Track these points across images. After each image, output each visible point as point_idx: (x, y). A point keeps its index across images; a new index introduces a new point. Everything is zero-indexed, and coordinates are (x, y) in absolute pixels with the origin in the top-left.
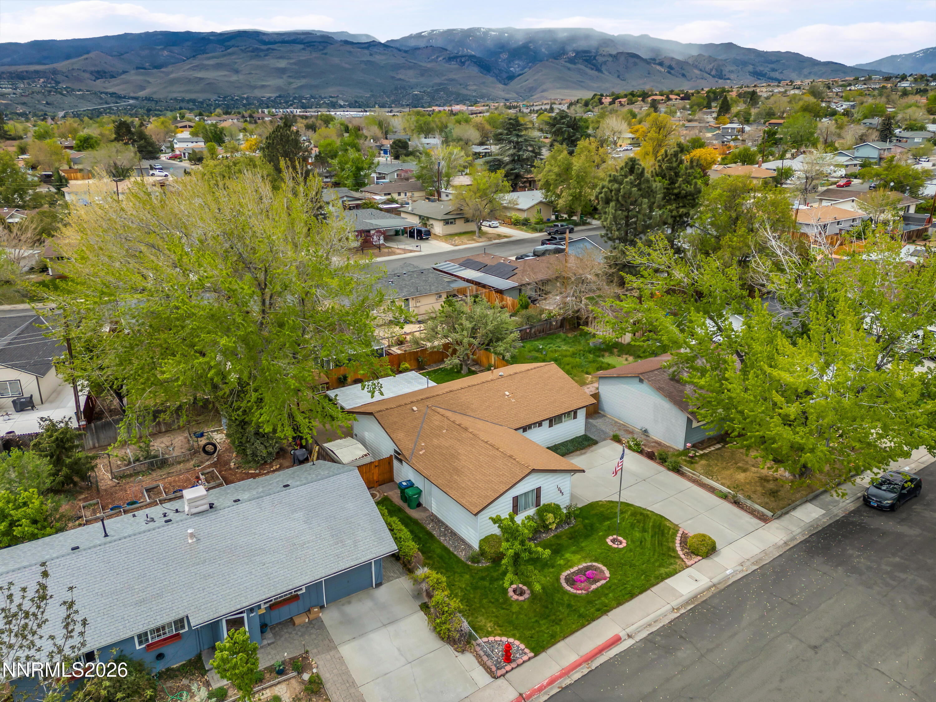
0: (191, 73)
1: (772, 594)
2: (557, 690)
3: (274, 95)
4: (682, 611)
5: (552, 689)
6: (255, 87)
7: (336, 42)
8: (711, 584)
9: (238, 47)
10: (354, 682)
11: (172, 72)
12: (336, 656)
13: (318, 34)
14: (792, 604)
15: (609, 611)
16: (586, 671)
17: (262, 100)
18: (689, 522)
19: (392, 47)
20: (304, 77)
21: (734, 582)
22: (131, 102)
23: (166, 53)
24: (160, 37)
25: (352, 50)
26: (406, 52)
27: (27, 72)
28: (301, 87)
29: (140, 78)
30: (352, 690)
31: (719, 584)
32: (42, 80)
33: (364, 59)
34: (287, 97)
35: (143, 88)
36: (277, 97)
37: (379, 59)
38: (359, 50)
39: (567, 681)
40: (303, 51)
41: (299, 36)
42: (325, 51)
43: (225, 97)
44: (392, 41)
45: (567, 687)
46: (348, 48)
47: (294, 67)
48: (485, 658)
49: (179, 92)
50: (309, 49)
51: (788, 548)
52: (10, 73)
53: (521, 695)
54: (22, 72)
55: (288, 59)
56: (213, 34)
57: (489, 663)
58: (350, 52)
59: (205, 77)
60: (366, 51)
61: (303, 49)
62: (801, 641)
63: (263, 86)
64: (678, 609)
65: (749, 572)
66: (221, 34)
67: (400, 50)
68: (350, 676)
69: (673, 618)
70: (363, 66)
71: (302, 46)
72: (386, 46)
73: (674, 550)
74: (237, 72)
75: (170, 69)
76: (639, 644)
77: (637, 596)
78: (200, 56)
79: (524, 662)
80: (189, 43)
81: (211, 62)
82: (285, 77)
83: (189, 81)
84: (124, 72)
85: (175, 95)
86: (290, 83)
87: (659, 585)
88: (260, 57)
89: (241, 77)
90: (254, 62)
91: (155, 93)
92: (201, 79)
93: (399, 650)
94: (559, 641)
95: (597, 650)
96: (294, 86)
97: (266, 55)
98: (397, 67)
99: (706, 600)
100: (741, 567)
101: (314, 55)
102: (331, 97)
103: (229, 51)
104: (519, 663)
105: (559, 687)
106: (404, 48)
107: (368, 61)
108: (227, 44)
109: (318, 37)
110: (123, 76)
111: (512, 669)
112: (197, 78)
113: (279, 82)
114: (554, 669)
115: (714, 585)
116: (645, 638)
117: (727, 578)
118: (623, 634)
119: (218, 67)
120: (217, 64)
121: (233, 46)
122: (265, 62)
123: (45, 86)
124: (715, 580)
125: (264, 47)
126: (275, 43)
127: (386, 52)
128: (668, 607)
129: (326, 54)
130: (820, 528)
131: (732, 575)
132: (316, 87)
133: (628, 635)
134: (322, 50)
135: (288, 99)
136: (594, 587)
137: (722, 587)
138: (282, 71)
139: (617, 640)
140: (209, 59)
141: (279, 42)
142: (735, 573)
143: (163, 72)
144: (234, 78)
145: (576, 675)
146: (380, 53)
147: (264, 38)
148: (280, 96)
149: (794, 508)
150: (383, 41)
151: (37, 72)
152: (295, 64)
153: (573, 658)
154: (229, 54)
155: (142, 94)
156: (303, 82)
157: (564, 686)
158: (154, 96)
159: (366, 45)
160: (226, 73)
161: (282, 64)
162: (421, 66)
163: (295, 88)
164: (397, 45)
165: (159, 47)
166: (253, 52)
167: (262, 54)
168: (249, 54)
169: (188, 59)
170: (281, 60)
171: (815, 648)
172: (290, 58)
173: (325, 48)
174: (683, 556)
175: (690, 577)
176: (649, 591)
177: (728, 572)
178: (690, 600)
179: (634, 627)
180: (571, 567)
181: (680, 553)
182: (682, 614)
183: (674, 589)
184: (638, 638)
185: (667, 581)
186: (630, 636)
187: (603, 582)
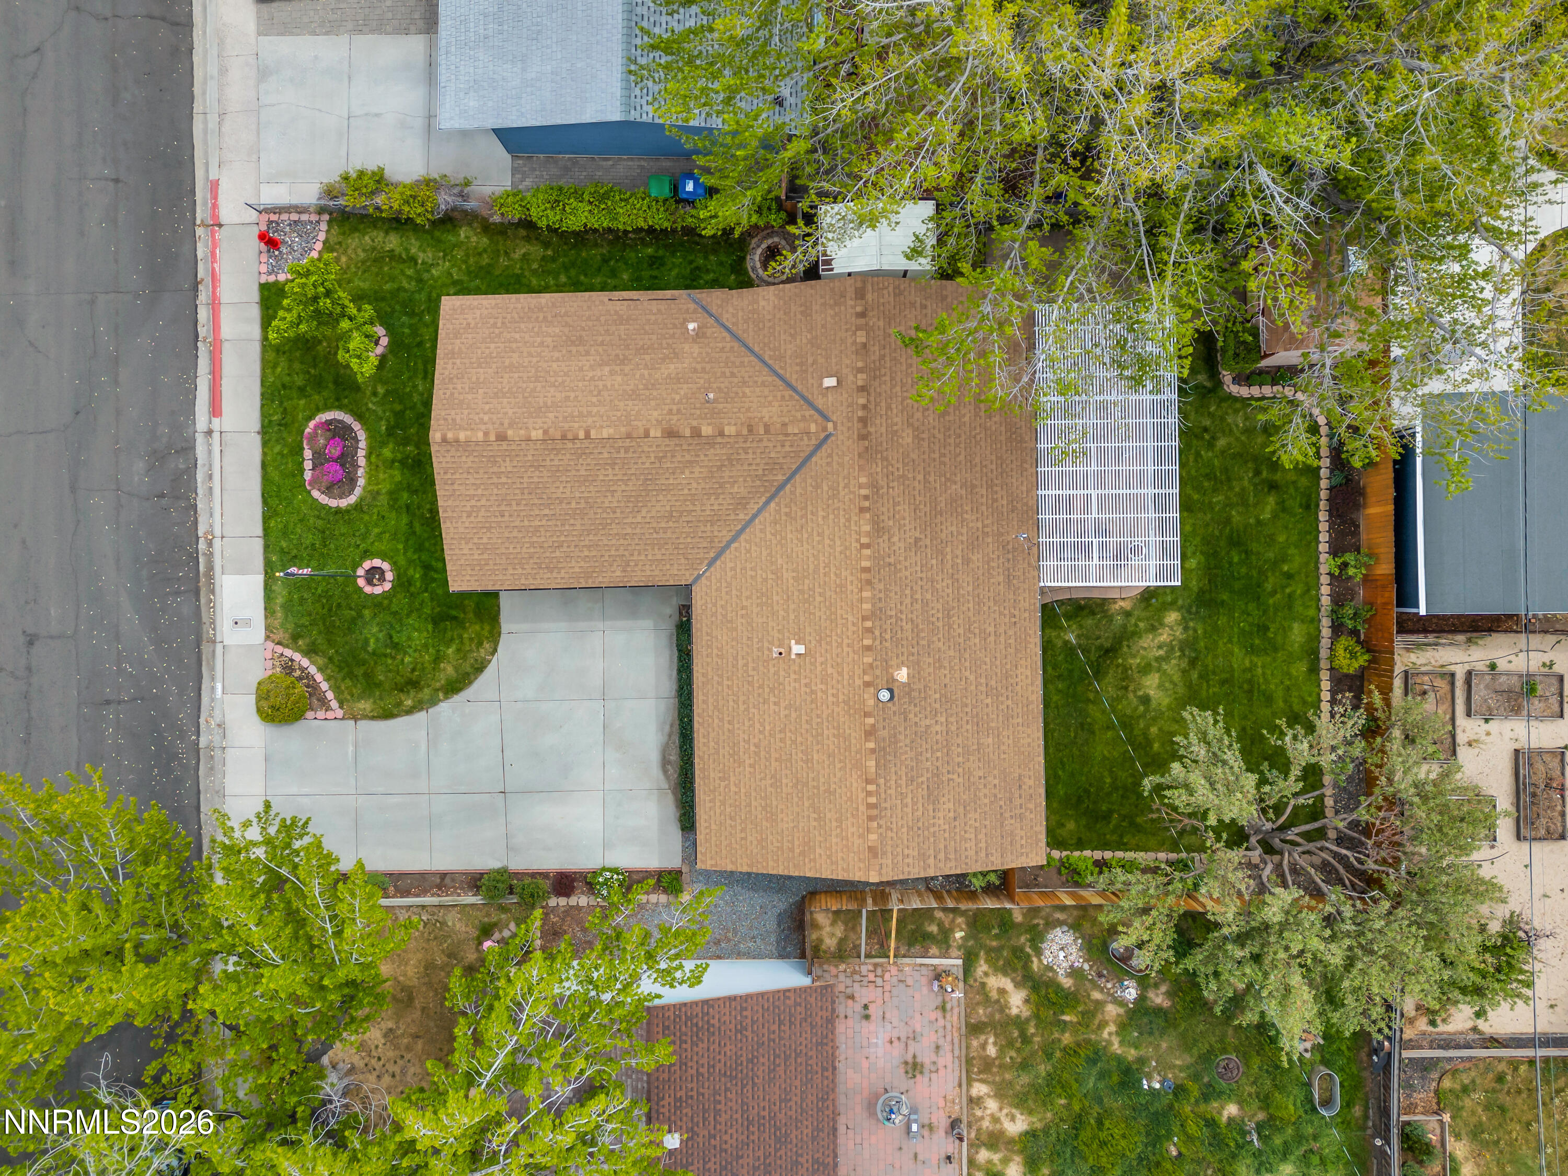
1: (142, 699)
2: (201, 274)
4: (202, 546)
5: (206, 270)
8: (219, 639)
10: (360, 32)
12: (412, 28)
14: (108, 702)
15: (264, 441)
16: (202, 331)
18: (352, 748)
30: (350, 26)
39: (203, 297)
45: (195, 289)
48: (295, 217)
53: (220, 226)
57: (284, 217)
62: (52, 637)
64: (209, 543)
65: (202, 720)
68: (372, 31)
69: (200, 519)
73: (310, 652)
76: (190, 430)
79: (260, 263)
87: (260, 558)
93: (377, 115)
99: (198, 600)
100: (218, 720)
104: (263, 256)
105: (202, 279)
114: (226, 293)
115: (213, 640)
116: (193, 448)
118: (218, 424)
128: (219, 532)
131: (212, 690)
133: (213, 432)
137: (206, 649)
139: (215, 410)
142: (215, 699)
145: (203, 314)
153: (226, 331)
157: (201, 287)
171: (31, 641)
174: (288, 653)
175: (248, 622)
176: (259, 531)
177: (219, 686)
178: (210, 576)
179: (216, 449)
180: (368, 457)
181: (297, 656)
182: (198, 538)
183: (242, 572)
184: (200, 439)
185: (260, 578)
186: (209, 433)
187: (308, 475)
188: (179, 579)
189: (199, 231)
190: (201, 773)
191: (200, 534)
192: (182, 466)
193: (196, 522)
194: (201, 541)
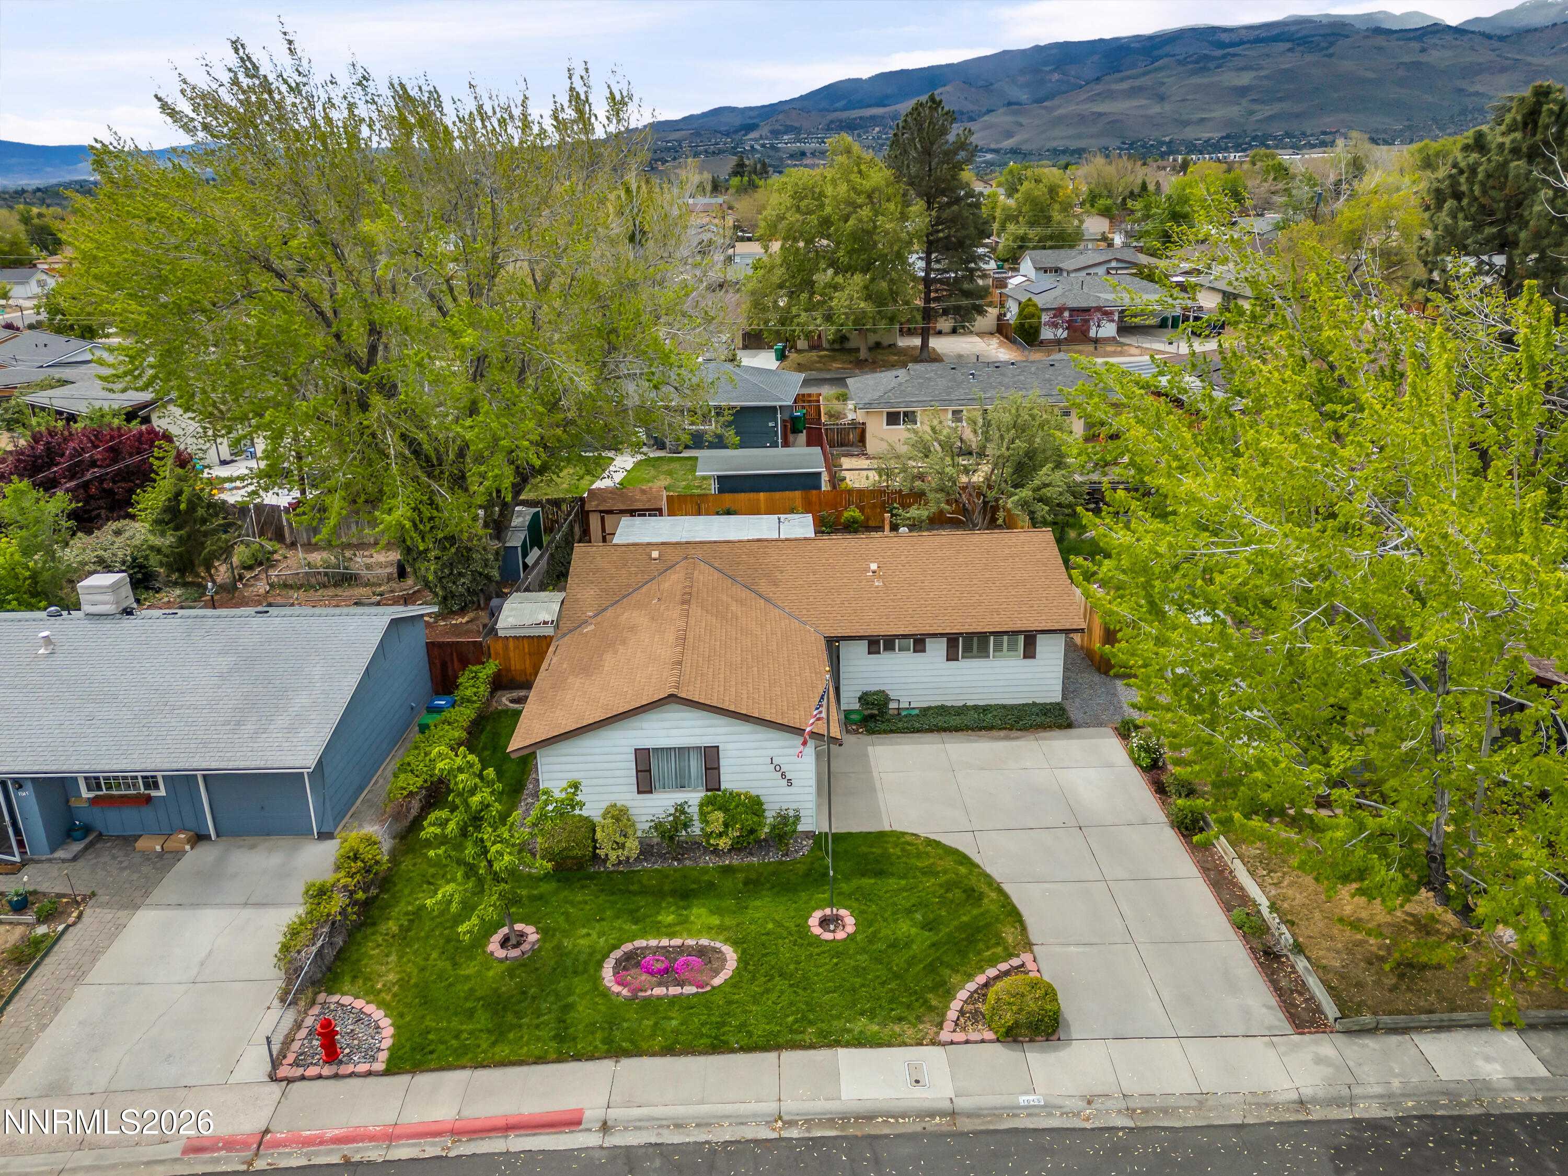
0: (1087, 106)
2: (335, 1159)
3: (1216, 135)
4: (794, 1133)
5: (329, 1152)
6: (1186, 124)
7: (1358, 32)
8: (946, 1105)
9: (1173, 56)
11: (1059, 107)
12: (120, 922)
13: (1325, 21)
15: (628, 1054)
16: (432, 1153)
17: (1194, 145)
18: (1072, 948)
19: (1473, 32)
20: (1280, 100)
21: (1015, 1131)
22: (989, 156)
23: (1056, 76)
24: (1054, 51)
25: (1385, 44)
26: (1502, 38)
27: (861, 118)
28: (1271, 118)
29: (1009, 119)
30: (67, 985)
31: (969, 1115)
32: (877, 129)
33: (1407, 59)
34: (1240, 136)
35: (1009, 134)
36: (1222, 138)
37: (1437, 56)
38: (1401, 43)
39: (374, 1154)
40: (1290, 54)
41: (1287, 29)
42: (1331, 51)
43: (1132, 143)
44: (1477, 20)
45: (359, 1164)
46: (1380, 41)
47: (1265, 82)
49: (1063, 138)
50: (1301, 48)
51: (1302, 1117)
52: (841, 121)
53: (266, 1132)
54: (855, 119)
55: (1256, 70)
56: (1137, 38)
57: (298, 1044)
58: (1380, 48)
59: (1108, 110)
60: (1416, 45)
61: (1290, 50)
63: (1202, 121)
64: (790, 1124)
65: (1088, 1125)
66: (1151, 38)
67: (1489, 37)
68: (95, 960)
70: (1402, 72)
71: (1289, 45)
72: (1458, 31)
73: (949, 994)
74: (1162, 98)
75: (1056, 102)
76: (598, 1154)
77: (733, 1051)
78: (1107, 78)
79: (352, 1075)
80: (1095, 58)
81: (1125, 85)
82: (1245, 102)
83: (1082, 119)
84: (989, 111)
85: (1054, 144)
86: (1252, 113)
87: (812, 1053)
88: (1209, 69)
89: (1167, 107)
90: (1196, 80)
91: (1025, 142)
92: (1100, 115)
93: (210, 953)
94: (464, 1067)
95: (502, 1122)
96: (1258, 116)
97: (1218, 67)
98: (1473, 71)
99: (886, 1136)
100: (1082, 1104)
101: (1309, 58)
102: (1325, 133)
103: (1156, 64)
104: (341, 1072)
105: (344, 1156)
106: (1498, 32)
107: (1413, 63)
108: (1155, 53)
109: (1324, 25)
110: (986, 118)
111: (320, 1077)
112: (1094, 113)
113: (1233, 111)
115: (953, 1114)
116: (628, 1148)
117: (1014, 1111)
118: (593, 1115)
119: (1134, 92)
120: (1133, 88)
121: (1167, 55)
122: (1215, 79)
123: (879, 138)
124: (963, 1103)
125: (1218, 53)
126: (1241, 43)
127: (1458, 43)
128: (771, 1107)
129: (1331, 56)
130: (1475, 1110)
131: (1031, 1111)
132: (1298, 116)
133: (605, 1123)
134: (1327, 48)
135: (1240, 141)
136: (659, 991)
137: (965, 1125)
138: (1243, 91)
139: (572, 1122)
140: (1122, 80)
141: (1248, 42)
142: (1048, 1108)
143: (1046, 107)
144: (1156, 109)
145: (403, 1152)
146: (1443, 46)
147: (1225, 37)
148: (1228, 137)
149: (1442, 1028)
150: (1453, 23)
151: (873, 118)
152: (1267, 77)
153: (444, 1114)
154: (1157, 70)
155: (1007, 144)
156: (1276, 108)
157: (357, 1158)
158: (1024, 147)
159: (1418, 33)
160: (1144, 102)
161: (1245, 79)
162: (1529, 64)
163: (1258, 121)
164: (1487, 29)
165: (1048, 69)
166: (1196, 62)
167: (1211, 65)
168: (1190, 66)
169: (1087, 83)
170: (1244, 73)
172: (1262, 68)
173: (1331, 44)
174: (952, 1015)
175: (914, 1068)
176: (773, 1055)
177: (1023, 1100)
178: (845, 1118)
179: (636, 1112)
180: (671, 935)
181: (956, 1005)
182: (781, 1139)
183: (835, 1075)
184: (616, 1140)
185: (842, 1052)
186: (605, 1127)
187: (690, 990)
188: (852, 1160)
189: (260, 1165)
190: (1178, 1124)
191: (774, 1135)
192: (657, 1163)
193: (757, 1142)
194: (785, 1134)
